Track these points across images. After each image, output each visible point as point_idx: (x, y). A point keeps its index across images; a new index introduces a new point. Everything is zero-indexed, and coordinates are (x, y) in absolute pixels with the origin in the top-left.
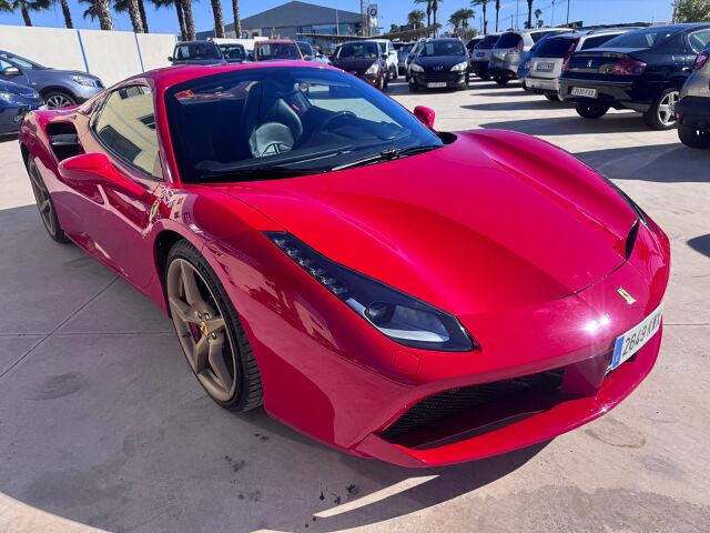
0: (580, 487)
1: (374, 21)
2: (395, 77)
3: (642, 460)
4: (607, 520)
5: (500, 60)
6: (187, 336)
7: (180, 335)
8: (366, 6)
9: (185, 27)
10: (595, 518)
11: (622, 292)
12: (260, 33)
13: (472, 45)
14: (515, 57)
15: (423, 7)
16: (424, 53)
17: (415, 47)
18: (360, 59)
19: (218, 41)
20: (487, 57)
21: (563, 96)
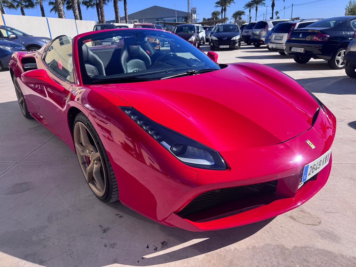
0: (284, 245)
1: (194, 16)
2: (204, 43)
3: (318, 232)
4: (298, 262)
5: (256, 35)
6: (84, 163)
7: (80, 163)
8: (190, 8)
9: (100, 18)
10: (292, 262)
11: (308, 142)
12: (138, 21)
13: (243, 27)
14: (264, 33)
15: (219, 9)
16: (218, 31)
17: (214, 28)
18: (186, 33)
19: (116, 24)
20: (250, 33)
21: (287, 52)
